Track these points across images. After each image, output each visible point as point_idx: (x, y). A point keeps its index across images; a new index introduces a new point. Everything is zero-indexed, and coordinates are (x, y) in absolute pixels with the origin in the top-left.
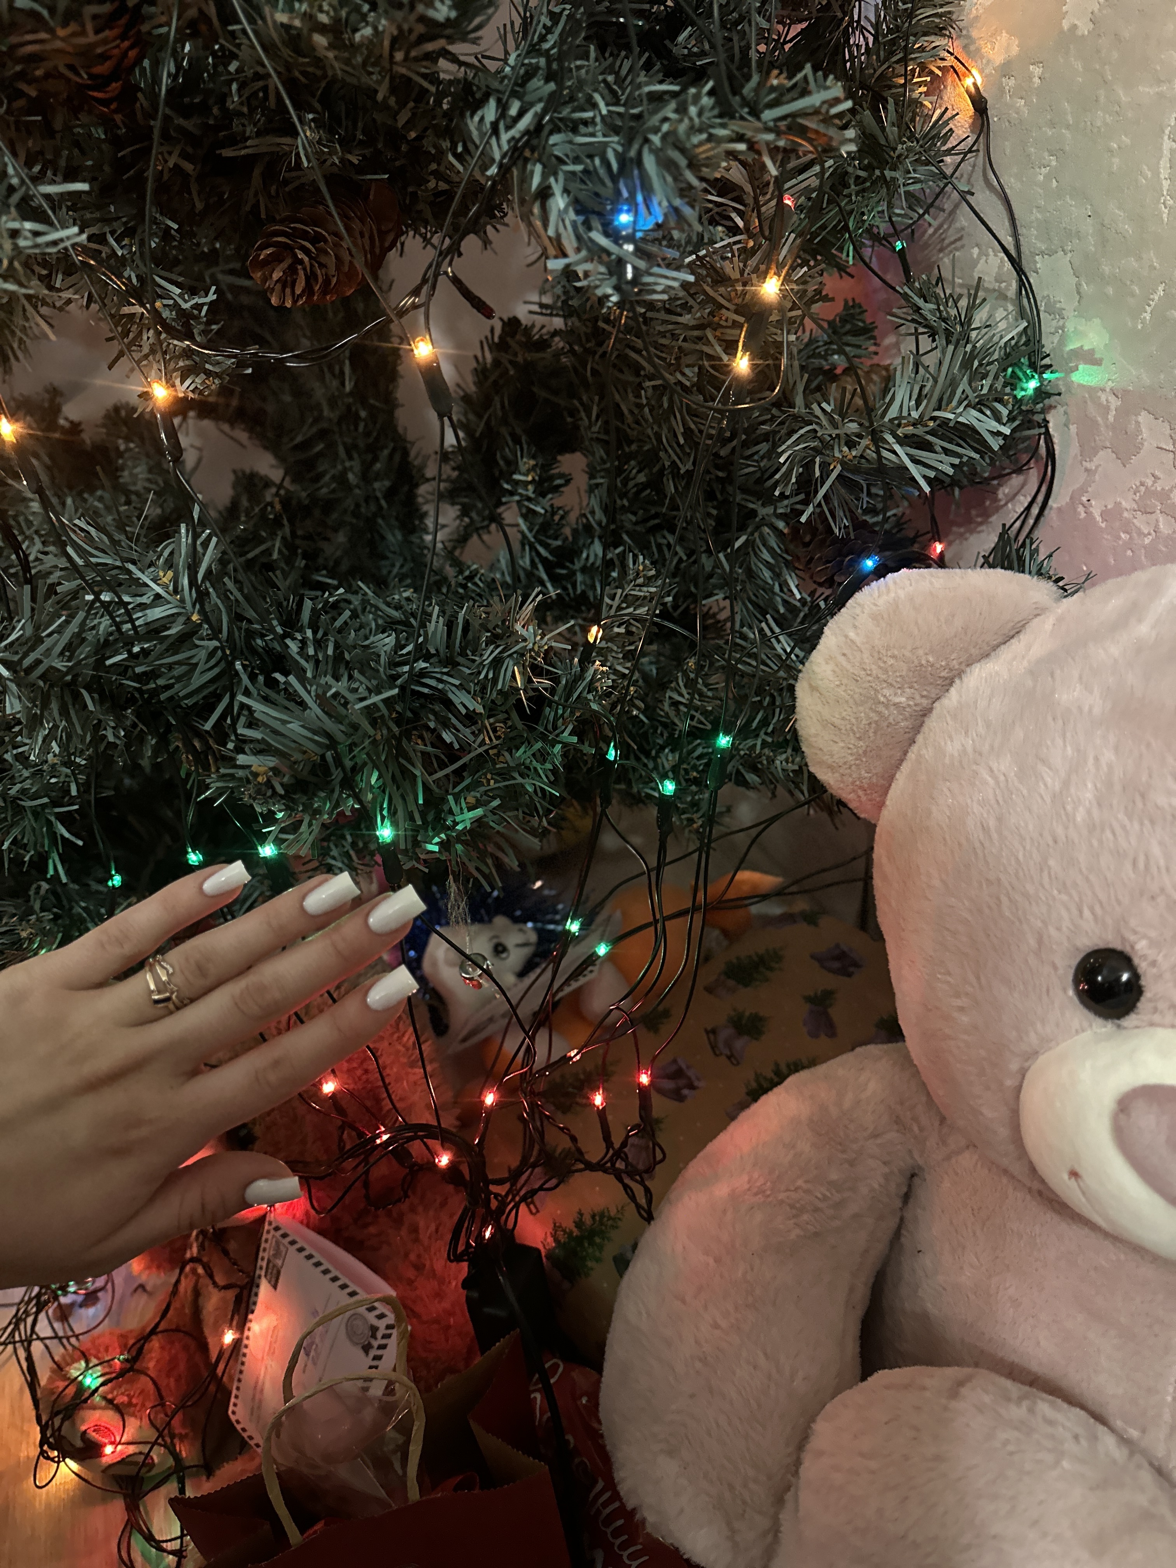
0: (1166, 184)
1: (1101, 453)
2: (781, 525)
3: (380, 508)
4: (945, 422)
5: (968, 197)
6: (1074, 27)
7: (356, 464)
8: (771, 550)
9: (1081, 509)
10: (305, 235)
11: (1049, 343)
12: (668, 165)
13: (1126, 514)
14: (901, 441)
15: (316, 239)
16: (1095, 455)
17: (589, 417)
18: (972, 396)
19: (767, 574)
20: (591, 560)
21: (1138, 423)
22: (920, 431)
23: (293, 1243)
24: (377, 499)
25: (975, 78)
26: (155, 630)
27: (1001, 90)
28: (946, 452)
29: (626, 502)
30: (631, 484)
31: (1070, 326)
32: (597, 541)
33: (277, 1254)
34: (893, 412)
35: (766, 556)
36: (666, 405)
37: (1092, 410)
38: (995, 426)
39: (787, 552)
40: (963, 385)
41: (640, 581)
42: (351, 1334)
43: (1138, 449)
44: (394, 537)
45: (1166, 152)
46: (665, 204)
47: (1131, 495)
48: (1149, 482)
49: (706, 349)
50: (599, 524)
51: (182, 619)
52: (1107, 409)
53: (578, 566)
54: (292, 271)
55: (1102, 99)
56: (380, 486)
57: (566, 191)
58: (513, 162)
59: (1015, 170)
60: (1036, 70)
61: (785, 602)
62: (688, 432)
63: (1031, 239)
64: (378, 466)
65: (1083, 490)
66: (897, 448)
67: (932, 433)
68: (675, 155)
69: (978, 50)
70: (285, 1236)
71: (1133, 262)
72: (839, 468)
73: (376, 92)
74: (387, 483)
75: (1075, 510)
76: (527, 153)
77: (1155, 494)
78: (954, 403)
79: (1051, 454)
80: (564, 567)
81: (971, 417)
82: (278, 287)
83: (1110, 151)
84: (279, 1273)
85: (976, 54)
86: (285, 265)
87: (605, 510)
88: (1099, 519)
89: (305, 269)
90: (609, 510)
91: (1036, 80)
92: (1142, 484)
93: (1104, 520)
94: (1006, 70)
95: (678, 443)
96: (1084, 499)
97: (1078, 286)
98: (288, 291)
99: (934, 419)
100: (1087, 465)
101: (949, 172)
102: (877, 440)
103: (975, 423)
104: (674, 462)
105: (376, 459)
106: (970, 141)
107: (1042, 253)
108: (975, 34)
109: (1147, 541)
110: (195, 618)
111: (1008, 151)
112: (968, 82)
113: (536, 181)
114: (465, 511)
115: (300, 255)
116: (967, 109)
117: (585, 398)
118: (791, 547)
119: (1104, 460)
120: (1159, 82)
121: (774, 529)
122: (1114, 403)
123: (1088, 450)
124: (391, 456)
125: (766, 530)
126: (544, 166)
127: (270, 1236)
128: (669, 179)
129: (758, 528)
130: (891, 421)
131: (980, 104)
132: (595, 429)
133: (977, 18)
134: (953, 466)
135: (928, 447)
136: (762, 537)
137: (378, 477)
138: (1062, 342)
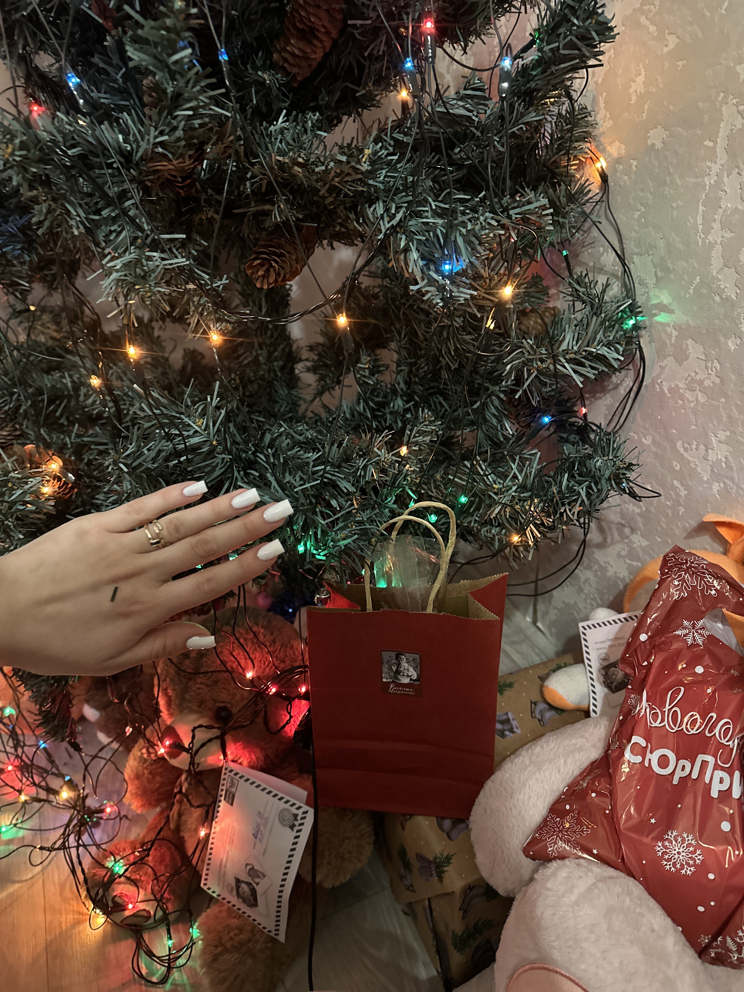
0: (700, 227)
1: (668, 358)
2: (502, 396)
3: (276, 375)
4: (591, 353)
5: (598, 224)
6: (653, 145)
7: (265, 352)
8: (496, 408)
9: (657, 386)
10: (275, 254)
11: (640, 300)
12: (468, 243)
13: (681, 391)
14: (569, 361)
15: (281, 255)
16: (665, 358)
17: (400, 336)
18: (605, 341)
19: (494, 421)
20: (396, 408)
21: (687, 344)
22: (578, 357)
23: (242, 777)
24: (275, 370)
25: (602, 163)
26: (194, 449)
27: (616, 170)
28: (592, 368)
29: (417, 380)
30: (421, 371)
31: (652, 294)
32: (399, 398)
33: (232, 785)
34: (564, 346)
35: (494, 411)
36: (445, 335)
37: (663, 336)
38: (616, 356)
39: (505, 410)
40: (600, 336)
41: (427, 423)
42: (282, 820)
43: (687, 357)
44: (283, 392)
45: (701, 211)
46: (467, 261)
47: (684, 381)
48: (693, 375)
49: (468, 310)
50: (402, 390)
51: (208, 443)
52: (670, 336)
53: (387, 410)
54: (268, 271)
55: (668, 181)
56: (277, 365)
57: (418, 250)
58: (391, 234)
59: (623, 210)
60: (634, 163)
61: (503, 435)
62: (456, 349)
63: (630, 247)
64: (276, 354)
65: (658, 377)
66: (566, 365)
67: (584, 358)
68: (473, 239)
69: (605, 149)
70: (236, 774)
71: (684, 264)
72: (536, 372)
73: (320, 191)
74: (281, 363)
75: (654, 386)
76: (398, 229)
77: (696, 381)
78: (595, 343)
79: (642, 358)
80: (381, 411)
81: (604, 351)
82: (261, 278)
83: (672, 207)
84: (234, 796)
85: (603, 151)
86: (265, 268)
87: (406, 383)
88: (667, 392)
89: (275, 270)
90: (408, 383)
91: (634, 168)
92: (689, 376)
93: (670, 393)
94: (618, 161)
95: (451, 354)
96: (659, 381)
97: (656, 272)
98: (265, 281)
99: (585, 351)
100: (661, 364)
101: (588, 211)
102: (555, 359)
103: (606, 354)
104: (447, 363)
105: (275, 350)
106: (600, 195)
107: (637, 254)
108: (602, 139)
109: (692, 405)
110: (214, 443)
111: (619, 201)
112: (598, 165)
113: (403, 244)
114: (322, 378)
115: (274, 264)
116: (598, 180)
117: (397, 326)
118: (507, 407)
119: (669, 362)
120: (697, 177)
121: (499, 397)
122: (675, 333)
123: (661, 354)
124: (283, 350)
125: (494, 398)
126: (407, 236)
127: (226, 776)
128: (469, 249)
129: (489, 396)
130: (563, 351)
131: (604, 177)
132: (404, 342)
133: (604, 133)
134: (594, 374)
135: (583, 365)
136: (492, 401)
137: (276, 359)
138: (648, 299)
